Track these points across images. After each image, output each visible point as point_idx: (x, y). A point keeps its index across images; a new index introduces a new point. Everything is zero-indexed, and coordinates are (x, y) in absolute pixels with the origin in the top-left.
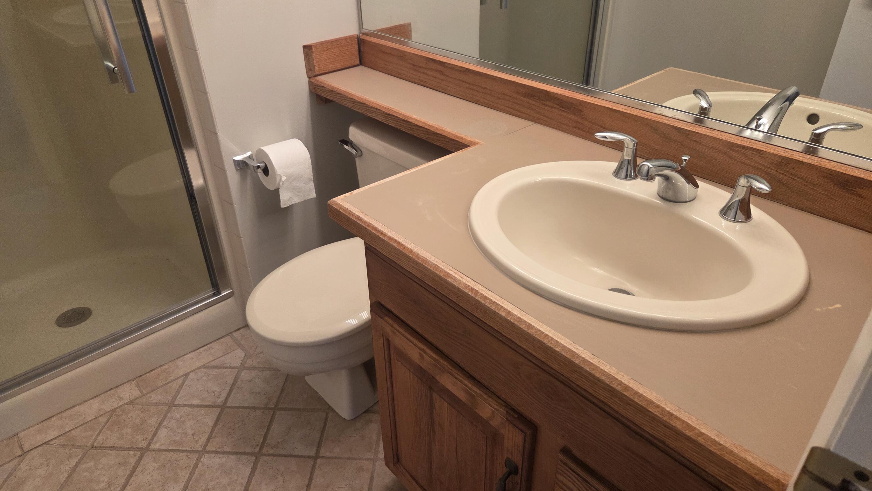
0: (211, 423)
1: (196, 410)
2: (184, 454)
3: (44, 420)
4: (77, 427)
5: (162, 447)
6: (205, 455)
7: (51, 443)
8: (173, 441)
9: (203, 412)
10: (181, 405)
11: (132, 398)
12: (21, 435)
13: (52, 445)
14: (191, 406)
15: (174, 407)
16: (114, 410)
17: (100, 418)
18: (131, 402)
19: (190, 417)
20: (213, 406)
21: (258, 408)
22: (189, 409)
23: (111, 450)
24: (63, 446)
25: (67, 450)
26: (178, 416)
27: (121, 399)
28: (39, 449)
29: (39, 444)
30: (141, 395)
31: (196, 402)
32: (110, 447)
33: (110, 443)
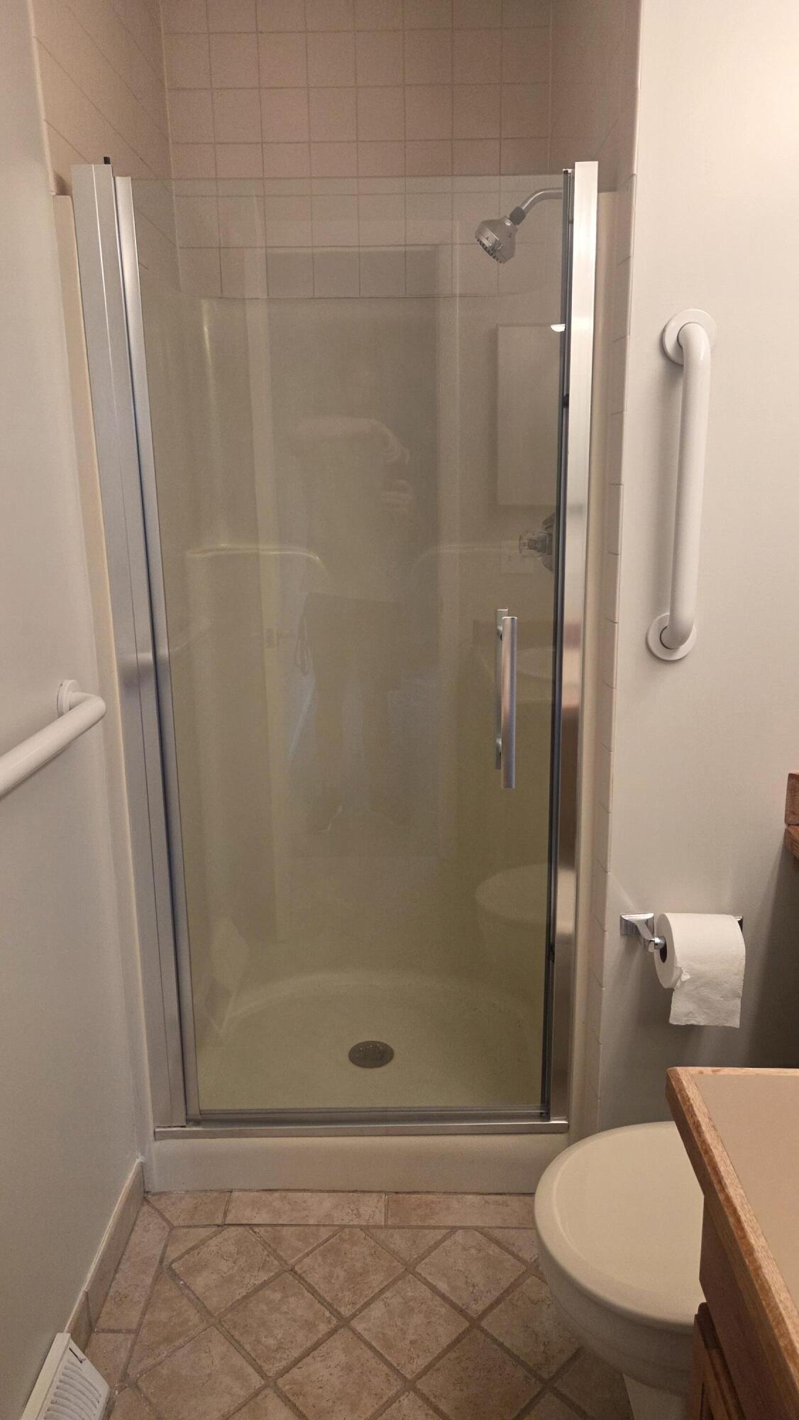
0: (445, 1341)
1: (438, 1300)
2: (385, 1369)
3: (266, 1190)
4: (291, 1225)
5: (366, 1336)
6: (412, 1393)
7: (256, 1230)
8: (383, 1334)
9: (443, 1311)
10: (422, 1277)
11: (372, 1222)
12: (235, 1194)
13: (255, 1232)
14: (433, 1289)
15: (412, 1274)
16: (343, 1227)
17: (322, 1229)
18: (365, 1229)
19: (424, 1307)
20: (462, 1312)
21: (523, 1364)
22: (428, 1294)
23: (308, 1291)
24: (265, 1244)
25: (266, 1253)
26: (410, 1294)
27: (358, 1215)
28: (241, 1229)
29: (244, 1222)
30: (383, 1224)
31: (443, 1286)
32: (309, 1285)
33: (313, 1279)
